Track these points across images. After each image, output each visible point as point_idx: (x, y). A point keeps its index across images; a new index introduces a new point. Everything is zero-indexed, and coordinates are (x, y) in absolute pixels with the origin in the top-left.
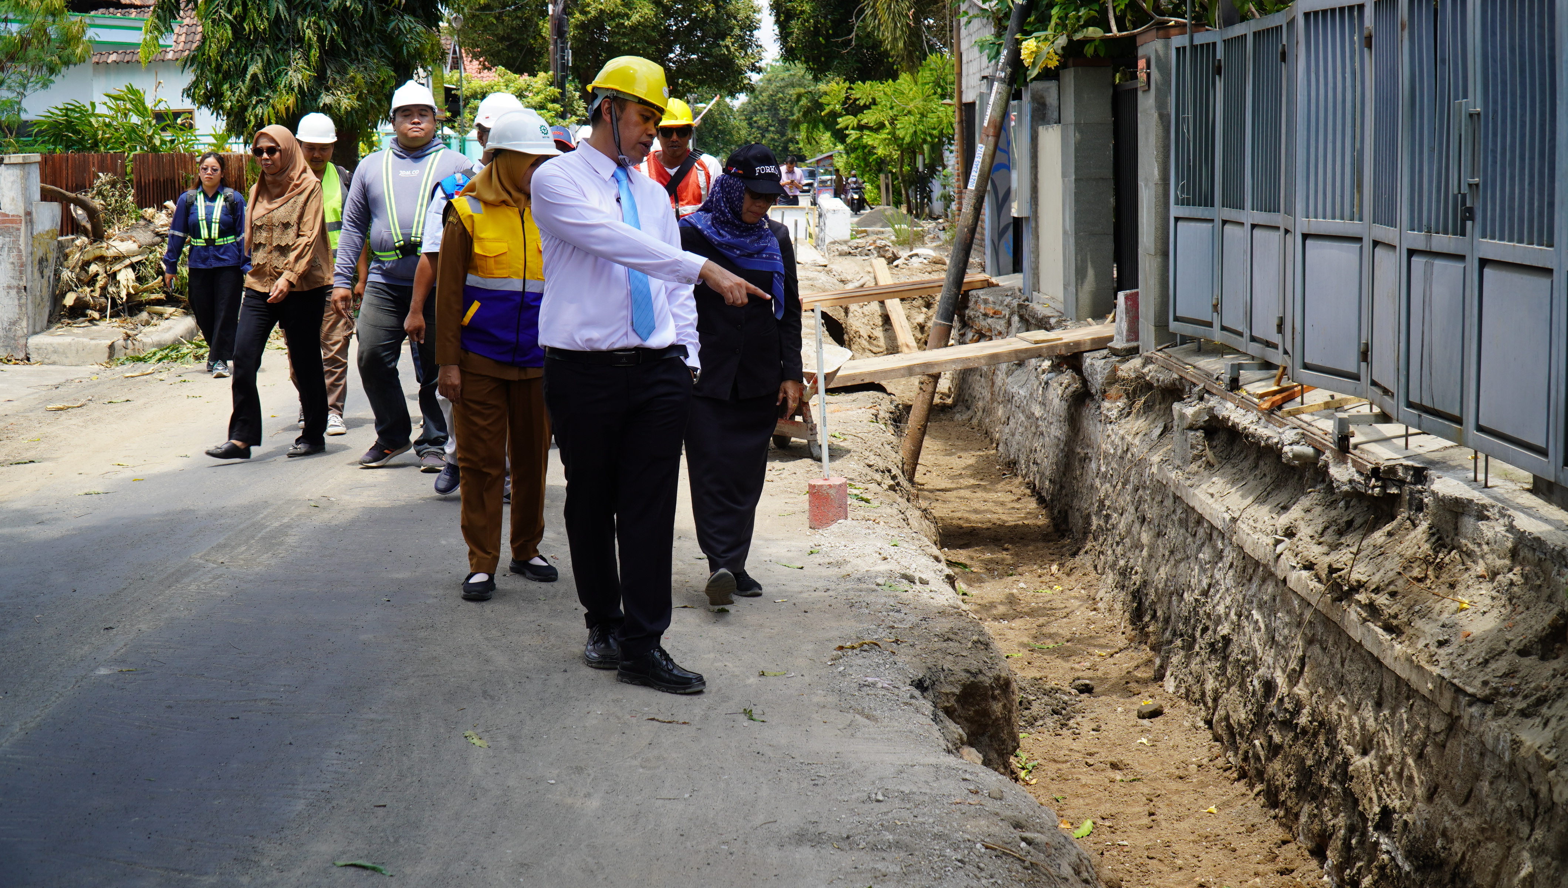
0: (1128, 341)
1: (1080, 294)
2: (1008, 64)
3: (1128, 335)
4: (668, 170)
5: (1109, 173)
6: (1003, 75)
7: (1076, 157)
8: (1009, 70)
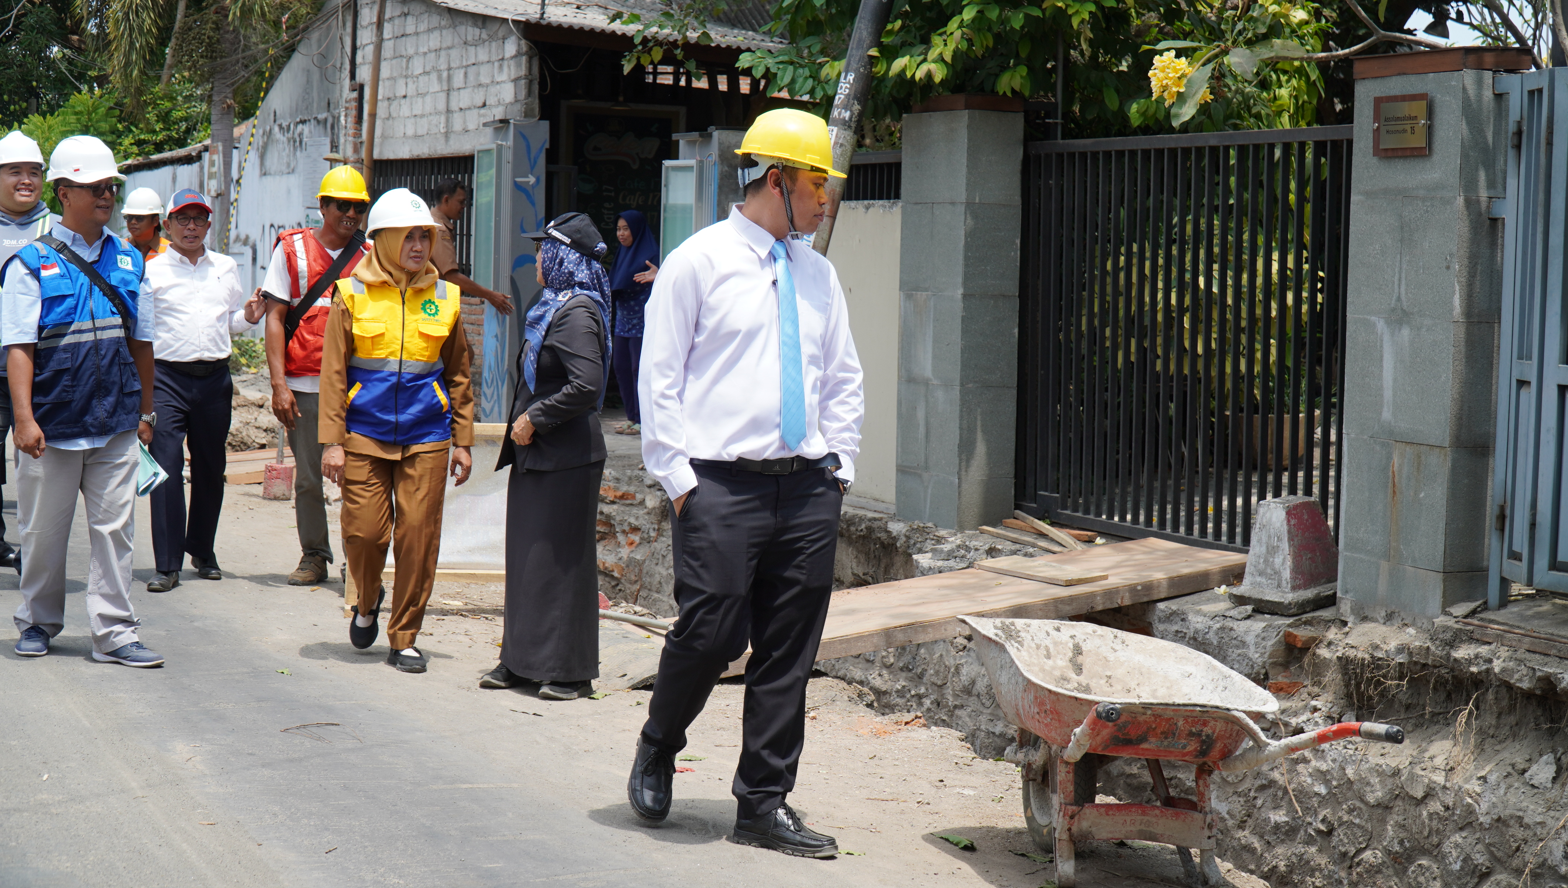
0: (1294, 588)
1: (965, 486)
2: (856, 98)
3: (1293, 579)
4: (329, 251)
5: (1013, 287)
6: (847, 115)
7: (966, 258)
8: (857, 107)
